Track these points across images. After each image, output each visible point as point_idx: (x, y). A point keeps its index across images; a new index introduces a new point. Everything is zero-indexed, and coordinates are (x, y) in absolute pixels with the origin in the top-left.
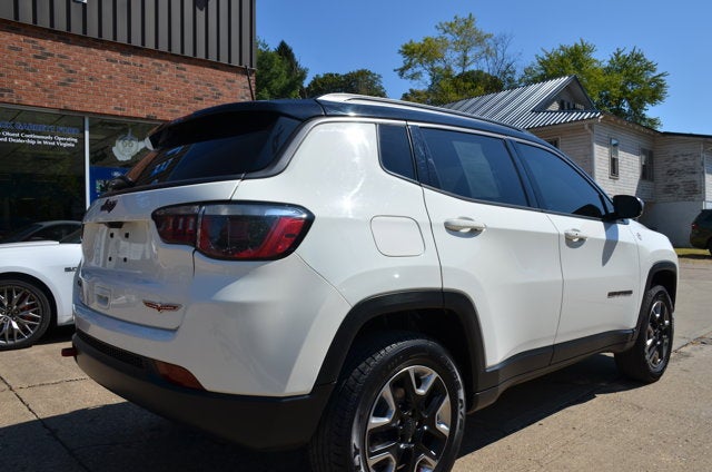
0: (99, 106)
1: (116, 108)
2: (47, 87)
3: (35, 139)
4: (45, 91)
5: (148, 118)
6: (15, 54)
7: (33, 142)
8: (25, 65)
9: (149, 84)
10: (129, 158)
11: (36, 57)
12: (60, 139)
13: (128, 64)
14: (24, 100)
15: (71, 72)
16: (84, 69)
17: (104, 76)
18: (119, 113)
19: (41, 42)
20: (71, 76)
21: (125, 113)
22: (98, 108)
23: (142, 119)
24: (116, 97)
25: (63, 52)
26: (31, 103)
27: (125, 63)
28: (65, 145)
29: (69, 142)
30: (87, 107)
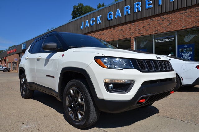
0: (178, 28)
1: (183, 27)
2: (165, 27)
3: (164, 40)
4: (164, 28)
5: (194, 27)
6: (158, 21)
7: (164, 41)
8: (160, 23)
9: (193, 16)
10: (189, 41)
11: (162, 20)
12: (170, 39)
13: (187, 12)
14: (160, 32)
15: (170, 21)
16: (173, 19)
17: (179, 19)
18: (184, 28)
19: (163, 16)
20: (170, 22)
21: (186, 28)
22: (177, 29)
23: (192, 28)
24: (183, 24)
25: (168, 17)
26: (161, 32)
27: (186, 13)
28: (171, 40)
29: (172, 39)
30: (175, 29)
